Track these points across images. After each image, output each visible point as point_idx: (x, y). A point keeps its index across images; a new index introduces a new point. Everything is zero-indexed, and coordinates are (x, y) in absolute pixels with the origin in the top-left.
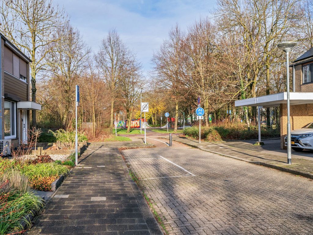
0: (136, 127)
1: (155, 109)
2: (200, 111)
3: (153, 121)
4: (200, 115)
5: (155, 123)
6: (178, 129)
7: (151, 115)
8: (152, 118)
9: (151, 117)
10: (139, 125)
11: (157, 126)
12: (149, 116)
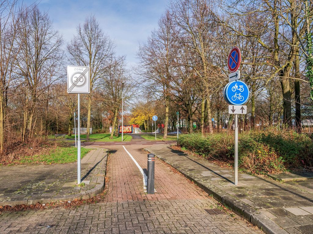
0: (128, 132)
1: (147, 116)
2: (238, 92)
3: (145, 127)
4: (238, 102)
5: (147, 128)
6: (168, 135)
7: (144, 122)
8: (145, 124)
9: (143, 123)
10: (131, 131)
11: (149, 132)
12: (141, 122)
